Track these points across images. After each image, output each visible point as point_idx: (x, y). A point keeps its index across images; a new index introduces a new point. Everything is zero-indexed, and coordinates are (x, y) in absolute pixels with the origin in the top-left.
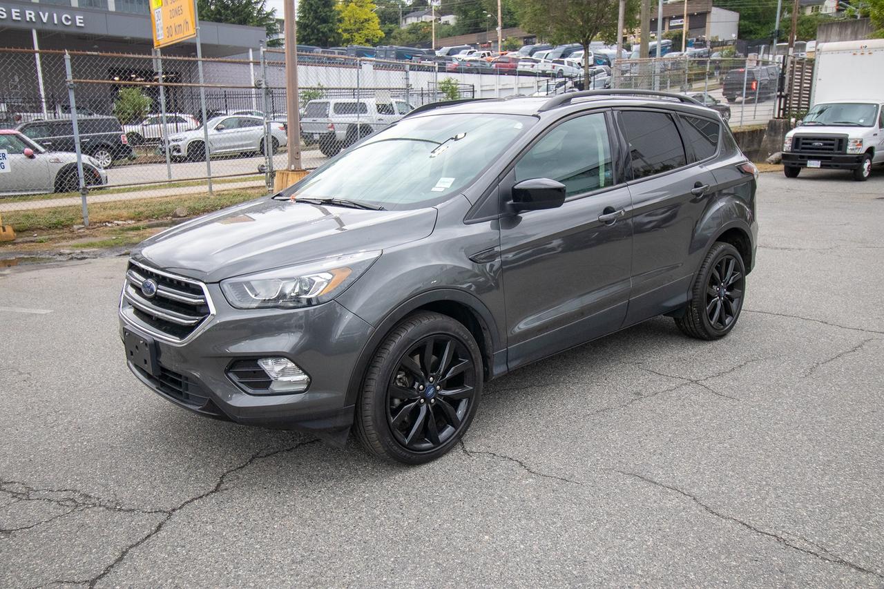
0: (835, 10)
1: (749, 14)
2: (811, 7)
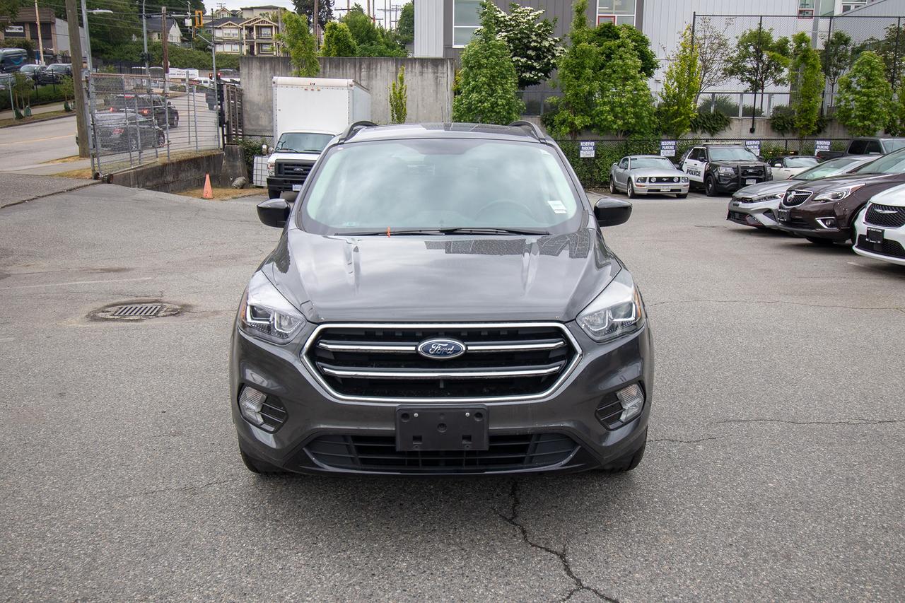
0: (179, 41)
1: (97, 31)
2: (157, 34)
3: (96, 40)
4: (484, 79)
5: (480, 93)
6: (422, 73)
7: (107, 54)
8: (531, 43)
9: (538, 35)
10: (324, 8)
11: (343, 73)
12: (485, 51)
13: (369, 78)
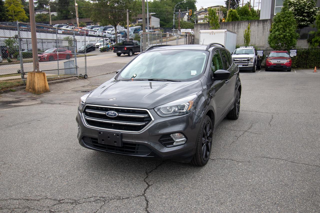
1: (163, 19)
3: (162, 22)
4: (281, 26)
5: (279, 31)
6: (258, 25)
7: (165, 26)
8: (305, 10)
9: (308, 7)
10: (236, 4)
11: (228, 27)
12: (283, 15)
13: (238, 28)
